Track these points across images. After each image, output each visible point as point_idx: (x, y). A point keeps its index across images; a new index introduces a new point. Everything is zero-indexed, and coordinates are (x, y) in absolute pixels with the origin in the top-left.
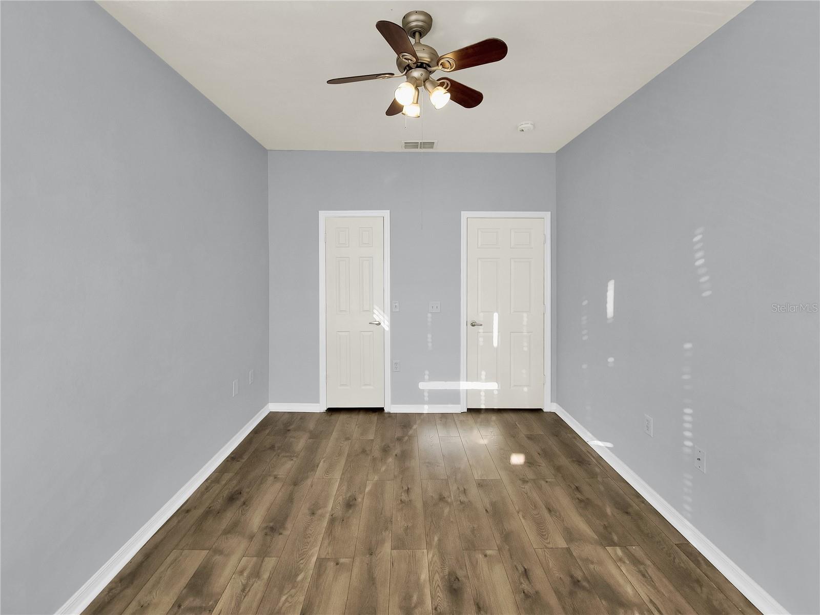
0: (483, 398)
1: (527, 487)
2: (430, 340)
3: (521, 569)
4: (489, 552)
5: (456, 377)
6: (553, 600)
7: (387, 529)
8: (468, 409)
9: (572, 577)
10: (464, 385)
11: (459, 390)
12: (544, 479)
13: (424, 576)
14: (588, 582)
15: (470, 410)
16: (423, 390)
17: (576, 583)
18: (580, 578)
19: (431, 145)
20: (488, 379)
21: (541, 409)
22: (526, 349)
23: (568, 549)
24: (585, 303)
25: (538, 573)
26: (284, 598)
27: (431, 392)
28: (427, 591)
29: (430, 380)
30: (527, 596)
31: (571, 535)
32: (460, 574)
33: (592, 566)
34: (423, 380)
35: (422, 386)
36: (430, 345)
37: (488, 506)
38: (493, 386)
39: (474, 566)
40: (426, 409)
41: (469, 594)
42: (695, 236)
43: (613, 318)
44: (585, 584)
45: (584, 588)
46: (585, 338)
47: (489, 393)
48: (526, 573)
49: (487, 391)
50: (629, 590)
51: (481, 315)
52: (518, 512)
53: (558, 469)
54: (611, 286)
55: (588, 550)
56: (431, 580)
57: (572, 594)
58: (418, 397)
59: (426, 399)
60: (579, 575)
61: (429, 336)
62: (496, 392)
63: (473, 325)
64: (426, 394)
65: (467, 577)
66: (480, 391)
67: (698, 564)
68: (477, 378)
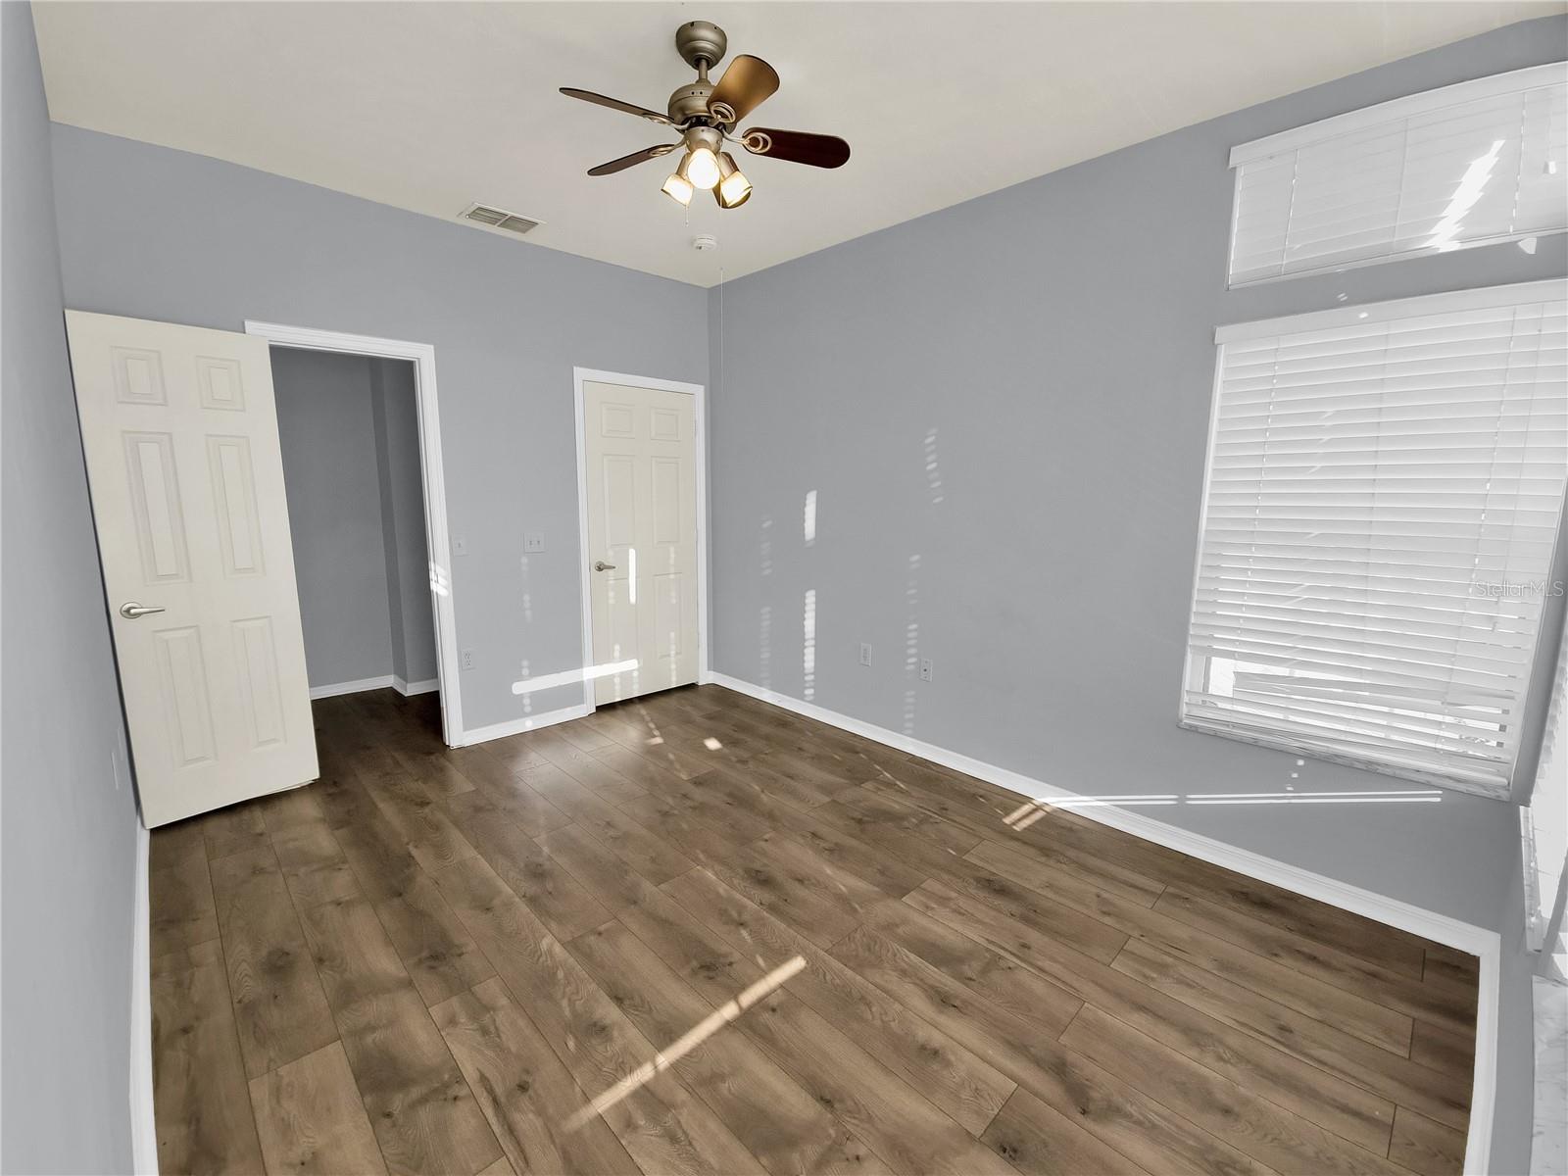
0: (617, 688)
1: (751, 765)
2: (527, 605)
3: (809, 835)
4: (766, 837)
5: (577, 663)
6: (854, 843)
7: (626, 872)
8: (597, 708)
9: (853, 819)
10: (589, 673)
11: (583, 682)
12: (762, 753)
13: (722, 889)
14: (867, 816)
15: (600, 709)
16: (521, 696)
17: (860, 821)
18: (860, 817)
19: (527, 225)
20: (623, 659)
21: (693, 684)
22: (674, 601)
23: (834, 801)
24: (766, 525)
25: (823, 830)
26: (565, 1003)
27: (534, 695)
28: (738, 896)
29: (533, 674)
30: (831, 851)
31: (824, 789)
32: (757, 866)
33: (862, 804)
34: (520, 678)
35: (519, 688)
36: (528, 613)
37: (726, 798)
38: (632, 665)
39: (764, 853)
40: (529, 724)
41: (780, 876)
42: (927, 437)
43: (815, 539)
44: (866, 819)
45: (868, 822)
46: (767, 572)
47: (625, 676)
48: (814, 835)
49: (622, 675)
50: (897, 807)
51: (611, 553)
52: (763, 791)
53: (767, 738)
54: (811, 499)
55: (849, 794)
56: (732, 886)
57: (863, 831)
58: (515, 708)
59: (528, 709)
60: (858, 815)
61: (527, 598)
62: (635, 674)
63: (600, 569)
64: (527, 701)
65: (765, 865)
66: (613, 676)
67: (928, 767)
68: (608, 659)
